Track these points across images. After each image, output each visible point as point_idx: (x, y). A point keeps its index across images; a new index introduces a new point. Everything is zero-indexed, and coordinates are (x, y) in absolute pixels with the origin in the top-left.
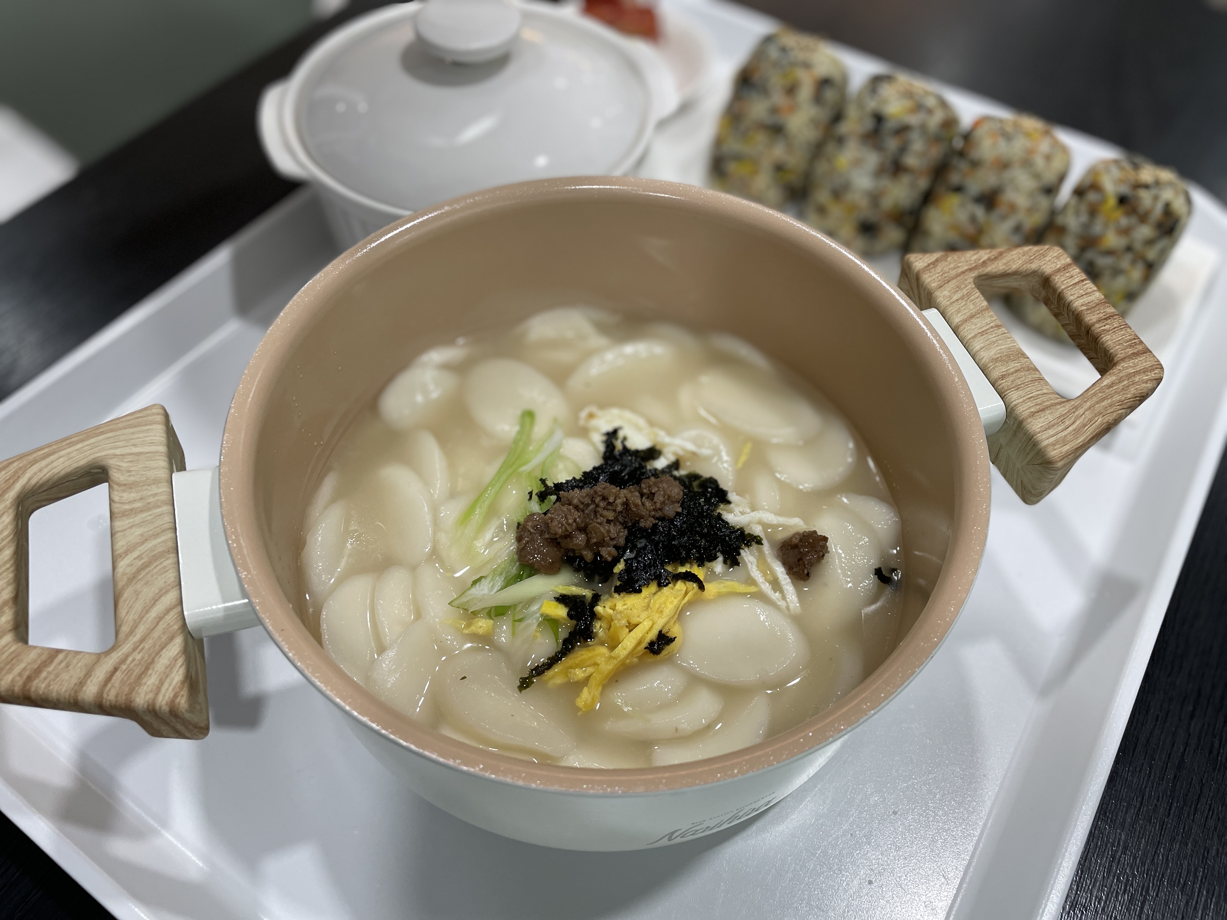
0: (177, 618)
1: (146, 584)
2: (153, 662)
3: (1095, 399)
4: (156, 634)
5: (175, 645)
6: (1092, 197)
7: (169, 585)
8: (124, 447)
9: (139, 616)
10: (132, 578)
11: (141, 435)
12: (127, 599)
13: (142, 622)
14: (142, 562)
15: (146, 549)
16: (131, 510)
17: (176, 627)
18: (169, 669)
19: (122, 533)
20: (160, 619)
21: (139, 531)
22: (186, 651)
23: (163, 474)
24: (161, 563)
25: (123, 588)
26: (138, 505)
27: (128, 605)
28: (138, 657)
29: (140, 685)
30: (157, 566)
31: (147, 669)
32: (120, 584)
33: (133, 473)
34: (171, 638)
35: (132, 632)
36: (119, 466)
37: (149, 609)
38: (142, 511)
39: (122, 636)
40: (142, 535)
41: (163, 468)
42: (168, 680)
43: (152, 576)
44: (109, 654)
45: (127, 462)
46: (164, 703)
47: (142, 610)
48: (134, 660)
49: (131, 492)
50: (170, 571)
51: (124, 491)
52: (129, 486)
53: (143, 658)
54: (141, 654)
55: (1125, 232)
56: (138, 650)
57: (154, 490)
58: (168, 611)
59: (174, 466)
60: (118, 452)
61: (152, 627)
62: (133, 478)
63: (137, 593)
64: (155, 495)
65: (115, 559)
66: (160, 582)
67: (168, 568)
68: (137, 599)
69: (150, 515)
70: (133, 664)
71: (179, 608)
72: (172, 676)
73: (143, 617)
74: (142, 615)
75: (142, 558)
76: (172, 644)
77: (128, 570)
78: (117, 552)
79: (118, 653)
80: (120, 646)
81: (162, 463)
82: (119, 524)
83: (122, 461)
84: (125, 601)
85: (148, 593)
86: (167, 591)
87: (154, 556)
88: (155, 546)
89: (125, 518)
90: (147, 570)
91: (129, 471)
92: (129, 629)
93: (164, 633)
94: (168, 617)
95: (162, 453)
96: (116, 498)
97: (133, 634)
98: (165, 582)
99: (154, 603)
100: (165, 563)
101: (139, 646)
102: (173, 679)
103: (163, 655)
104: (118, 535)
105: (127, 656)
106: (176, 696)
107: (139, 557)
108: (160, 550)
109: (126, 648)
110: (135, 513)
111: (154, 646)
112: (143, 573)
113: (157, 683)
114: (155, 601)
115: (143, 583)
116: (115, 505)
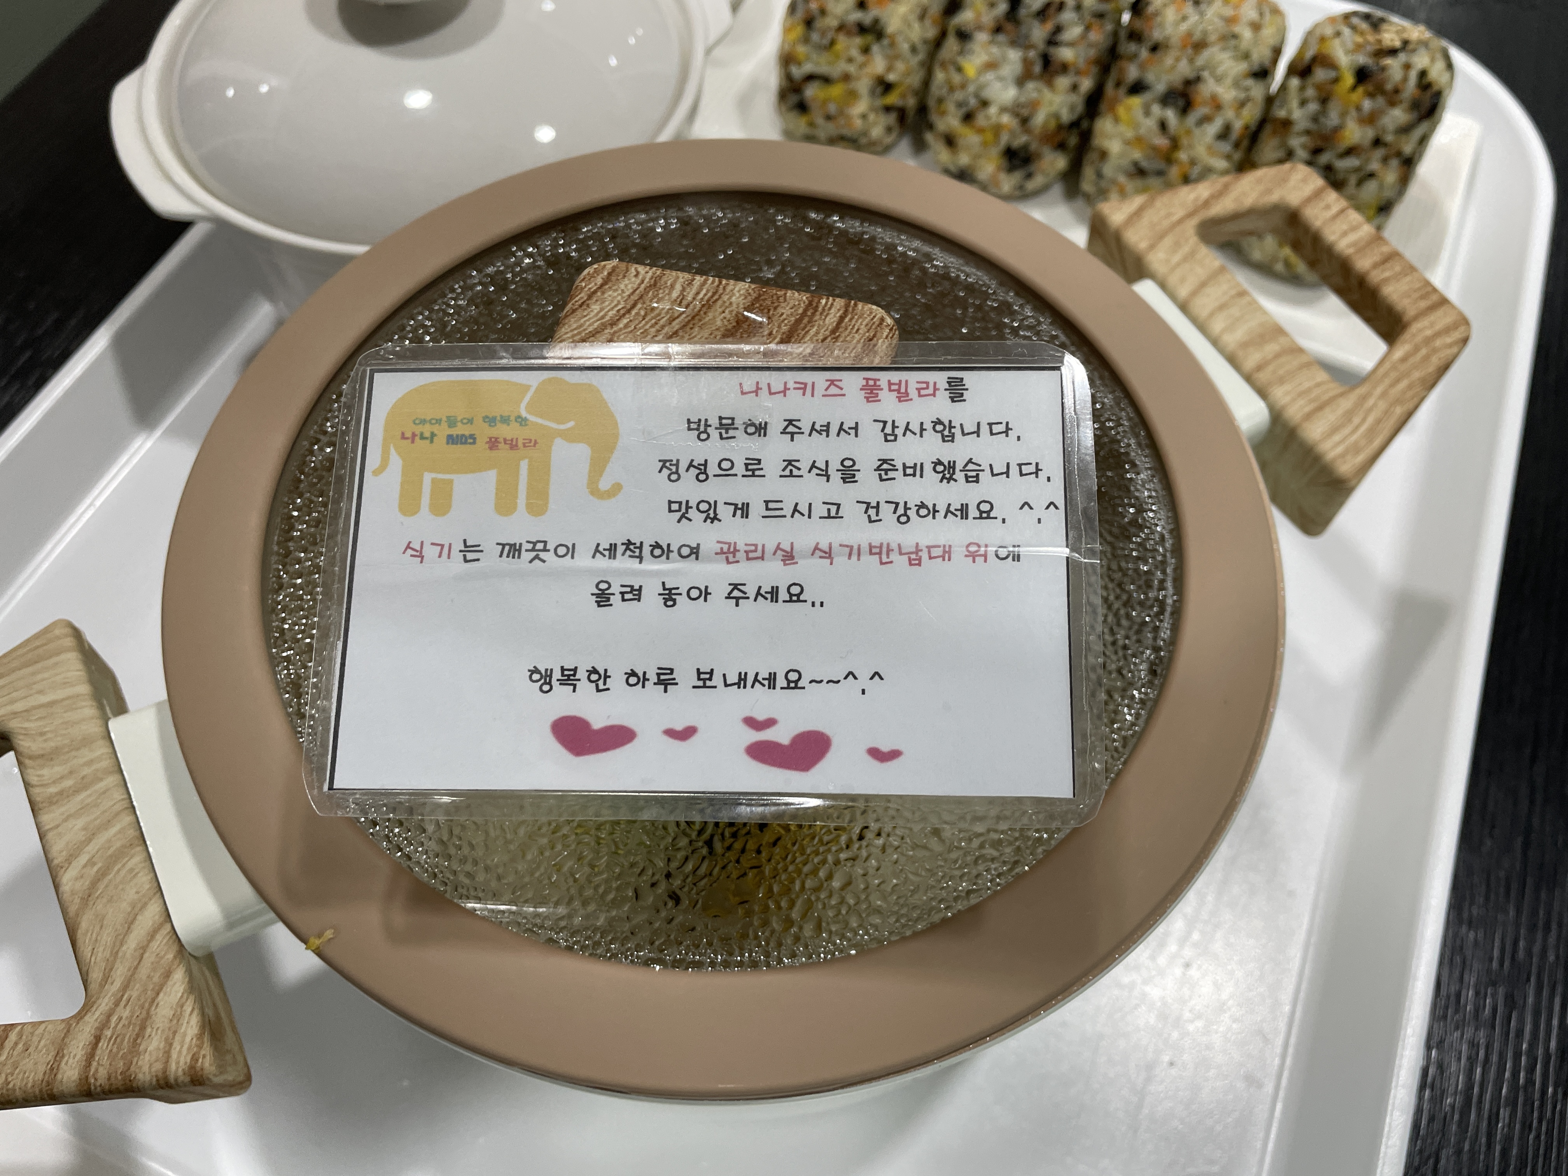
0: (167, 943)
1: (110, 901)
2: (148, 1016)
3: (1387, 381)
4: (143, 972)
5: (175, 984)
6: (1320, 75)
7: (144, 896)
8: (25, 697)
9: (112, 952)
10: (87, 899)
11: (46, 675)
12: (87, 931)
13: (118, 961)
14: (95, 869)
15: (97, 847)
16: (61, 793)
17: (170, 956)
18: (175, 1021)
19: (55, 832)
20: (143, 949)
21: (80, 823)
22: (193, 987)
23: (94, 728)
24: (124, 865)
25: (77, 915)
26: (68, 783)
27: (90, 939)
28: (126, 1014)
29: (139, 1054)
30: (119, 870)
31: (143, 1028)
32: (72, 909)
33: (49, 735)
34: (168, 975)
35: (106, 978)
36: (25, 729)
37: (124, 937)
38: (77, 791)
39: (94, 986)
40: (85, 829)
41: (92, 718)
42: (178, 1038)
43: (116, 887)
44: (81, 1018)
45: (36, 720)
46: (180, 1072)
47: (114, 943)
48: (120, 1019)
49: (53, 766)
50: (140, 875)
51: (42, 767)
52: (47, 757)
53: (132, 1012)
54: (128, 1008)
55: (1370, 119)
56: (123, 1003)
57: (86, 755)
58: (152, 935)
59: (108, 708)
60: (19, 706)
61: (135, 964)
62: (52, 744)
63: (101, 920)
64: (90, 762)
65: (54, 874)
66: (131, 894)
67: (136, 871)
68: (101, 927)
69: (90, 796)
70: (120, 1025)
71: (168, 926)
72: (182, 1031)
73: (117, 953)
74: (116, 949)
75: (94, 864)
76: (170, 983)
77: (78, 885)
78: (56, 862)
79: (94, 1014)
80: (94, 1002)
81: (89, 710)
82: (48, 818)
83: (28, 720)
84: (85, 934)
85: (115, 915)
86: (144, 906)
87: (111, 856)
88: (109, 841)
89: (54, 807)
90: (106, 881)
91: (42, 734)
92: (101, 975)
93: (154, 970)
94: (154, 945)
95: (85, 695)
96: (33, 779)
97: (110, 980)
98: (137, 893)
99: (129, 928)
100: (130, 865)
101: (123, 996)
102: (185, 1035)
103: (161, 1003)
104: (50, 836)
105: (109, 1016)
106: (195, 1058)
107: (91, 863)
108: (118, 844)
109: (104, 1004)
110: (68, 796)
111: (145, 991)
112: (101, 886)
113: (162, 1045)
114: (130, 923)
115: (105, 900)
116: (35, 791)
